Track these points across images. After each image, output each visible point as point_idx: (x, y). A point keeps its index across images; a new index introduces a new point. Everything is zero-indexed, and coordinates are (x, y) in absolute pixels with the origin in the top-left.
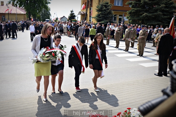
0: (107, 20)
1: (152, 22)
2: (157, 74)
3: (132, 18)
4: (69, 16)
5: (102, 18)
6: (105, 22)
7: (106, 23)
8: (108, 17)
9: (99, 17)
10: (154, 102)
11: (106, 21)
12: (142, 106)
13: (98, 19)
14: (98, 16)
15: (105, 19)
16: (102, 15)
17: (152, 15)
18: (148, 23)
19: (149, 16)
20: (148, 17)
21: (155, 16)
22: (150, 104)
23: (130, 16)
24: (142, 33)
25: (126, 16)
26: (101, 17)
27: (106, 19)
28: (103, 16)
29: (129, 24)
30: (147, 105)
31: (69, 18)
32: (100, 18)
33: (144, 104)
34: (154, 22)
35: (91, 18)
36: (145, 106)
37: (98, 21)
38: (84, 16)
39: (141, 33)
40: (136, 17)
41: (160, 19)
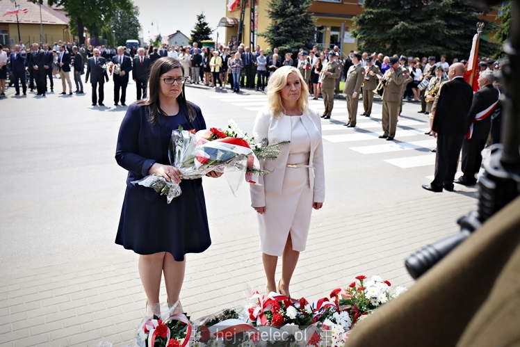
0: (297, 42)
1: (420, 48)
2: (430, 187)
3: (365, 35)
4: (193, 32)
5: (285, 36)
6: (293, 48)
7: (296, 50)
8: (301, 34)
9: (278, 33)
10: (440, 246)
11: (296, 44)
12: (413, 256)
13: (274, 40)
14: (275, 30)
15: (293, 37)
16: (286, 29)
17: (420, 27)
18: (409, 50)
19: (412, 30)
20: (409, 32)
21: (426, 29)
22: (432, 250)
23: (362, 29)
25: (351, 30)
26: (282, 32)
27: (296, 37)
28: (286, 32)
30: (426, 253)
32: (279, 35)
33: (418, 252)
34: (423, 46)
35: (255, 36)
36: (420, 257)
37: (275, 44)
38: (235, 31)
40: (378, 34)
41: (440, 39)
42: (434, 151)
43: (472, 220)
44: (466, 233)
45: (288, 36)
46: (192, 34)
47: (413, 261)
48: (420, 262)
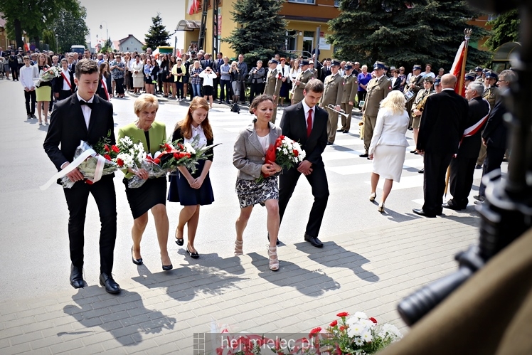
0: (266, 48)
1: (403, 56)
2: (421, 211)
3: (342, 41)
4: (147, 36)
5: (252, 41)
6: (261, 55)
7: (266, 58)
8: (270, 39)
9: (244, 38)
10: (437, 287)
11: (265, 51)
13: (240, 46)
14: (241, 34)
15: (261, 43)
16: (253, 33)
17: (403, 33)
18: (392, 58)
19: (394, 36)
20: (392, 38)
21: (409, 35)
23: (339, 34)
24: (376, 88)
25: (327, 36)
26: (249, 37)
27: (264, 43)
28: (254, 37)
29: (336, 60)
31: (146, 40)
32: (246, 40)
34: (406, 54)
35: (219, 41)
37: (241, 50)
38: (196, 36)
39: (373, 88)
40: (356, 39)
41: (425, 46)
42: (421, 172)
43: (472, 256)
44: (466, 271)
45: (256, 42)
46: (147, 38)
47: (406, 306)
48: (415, 307)
